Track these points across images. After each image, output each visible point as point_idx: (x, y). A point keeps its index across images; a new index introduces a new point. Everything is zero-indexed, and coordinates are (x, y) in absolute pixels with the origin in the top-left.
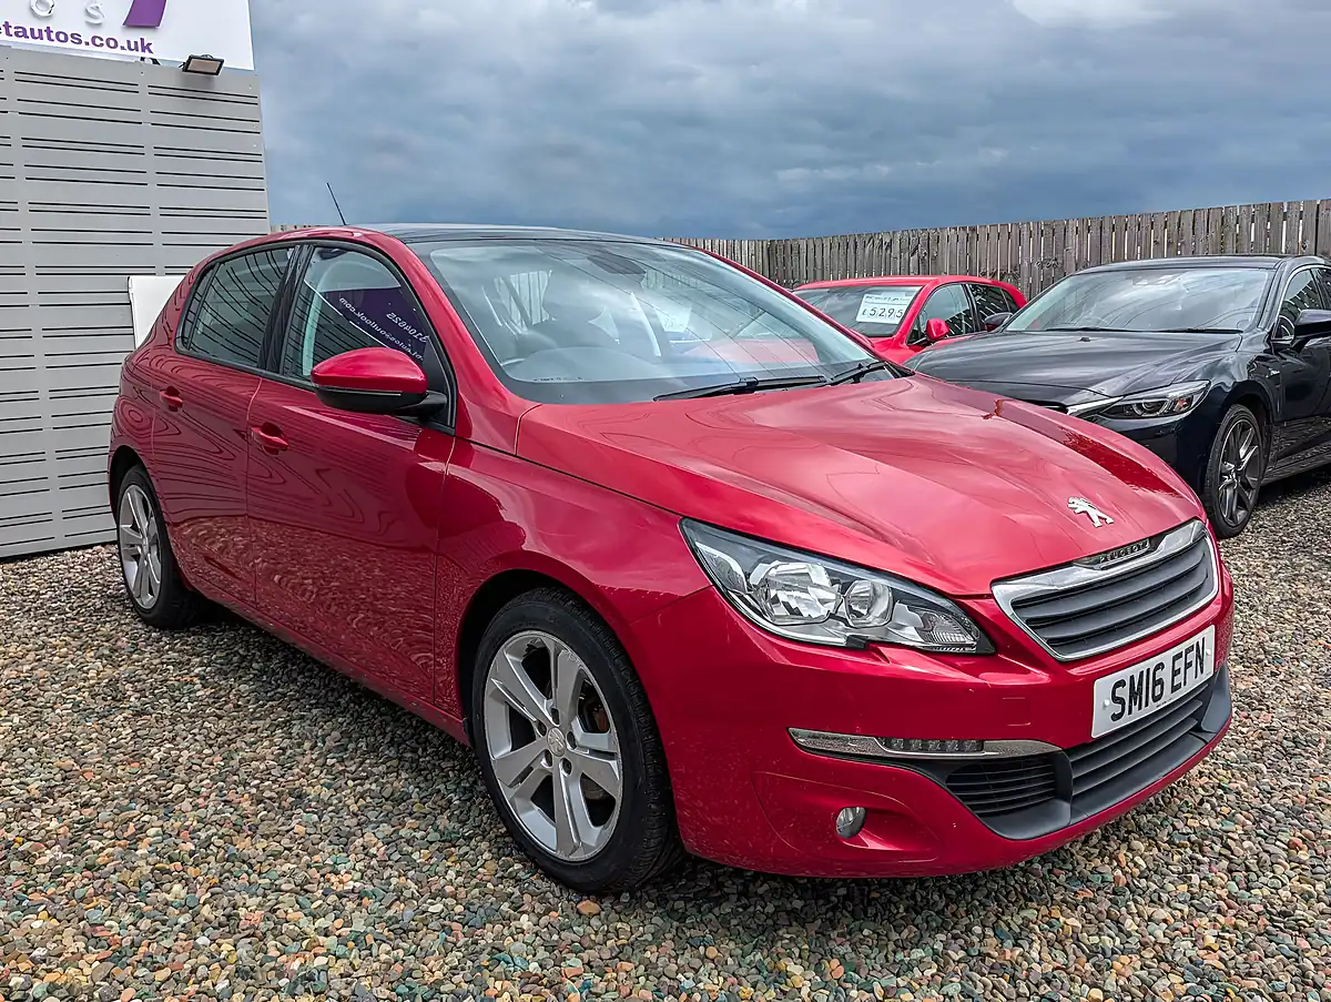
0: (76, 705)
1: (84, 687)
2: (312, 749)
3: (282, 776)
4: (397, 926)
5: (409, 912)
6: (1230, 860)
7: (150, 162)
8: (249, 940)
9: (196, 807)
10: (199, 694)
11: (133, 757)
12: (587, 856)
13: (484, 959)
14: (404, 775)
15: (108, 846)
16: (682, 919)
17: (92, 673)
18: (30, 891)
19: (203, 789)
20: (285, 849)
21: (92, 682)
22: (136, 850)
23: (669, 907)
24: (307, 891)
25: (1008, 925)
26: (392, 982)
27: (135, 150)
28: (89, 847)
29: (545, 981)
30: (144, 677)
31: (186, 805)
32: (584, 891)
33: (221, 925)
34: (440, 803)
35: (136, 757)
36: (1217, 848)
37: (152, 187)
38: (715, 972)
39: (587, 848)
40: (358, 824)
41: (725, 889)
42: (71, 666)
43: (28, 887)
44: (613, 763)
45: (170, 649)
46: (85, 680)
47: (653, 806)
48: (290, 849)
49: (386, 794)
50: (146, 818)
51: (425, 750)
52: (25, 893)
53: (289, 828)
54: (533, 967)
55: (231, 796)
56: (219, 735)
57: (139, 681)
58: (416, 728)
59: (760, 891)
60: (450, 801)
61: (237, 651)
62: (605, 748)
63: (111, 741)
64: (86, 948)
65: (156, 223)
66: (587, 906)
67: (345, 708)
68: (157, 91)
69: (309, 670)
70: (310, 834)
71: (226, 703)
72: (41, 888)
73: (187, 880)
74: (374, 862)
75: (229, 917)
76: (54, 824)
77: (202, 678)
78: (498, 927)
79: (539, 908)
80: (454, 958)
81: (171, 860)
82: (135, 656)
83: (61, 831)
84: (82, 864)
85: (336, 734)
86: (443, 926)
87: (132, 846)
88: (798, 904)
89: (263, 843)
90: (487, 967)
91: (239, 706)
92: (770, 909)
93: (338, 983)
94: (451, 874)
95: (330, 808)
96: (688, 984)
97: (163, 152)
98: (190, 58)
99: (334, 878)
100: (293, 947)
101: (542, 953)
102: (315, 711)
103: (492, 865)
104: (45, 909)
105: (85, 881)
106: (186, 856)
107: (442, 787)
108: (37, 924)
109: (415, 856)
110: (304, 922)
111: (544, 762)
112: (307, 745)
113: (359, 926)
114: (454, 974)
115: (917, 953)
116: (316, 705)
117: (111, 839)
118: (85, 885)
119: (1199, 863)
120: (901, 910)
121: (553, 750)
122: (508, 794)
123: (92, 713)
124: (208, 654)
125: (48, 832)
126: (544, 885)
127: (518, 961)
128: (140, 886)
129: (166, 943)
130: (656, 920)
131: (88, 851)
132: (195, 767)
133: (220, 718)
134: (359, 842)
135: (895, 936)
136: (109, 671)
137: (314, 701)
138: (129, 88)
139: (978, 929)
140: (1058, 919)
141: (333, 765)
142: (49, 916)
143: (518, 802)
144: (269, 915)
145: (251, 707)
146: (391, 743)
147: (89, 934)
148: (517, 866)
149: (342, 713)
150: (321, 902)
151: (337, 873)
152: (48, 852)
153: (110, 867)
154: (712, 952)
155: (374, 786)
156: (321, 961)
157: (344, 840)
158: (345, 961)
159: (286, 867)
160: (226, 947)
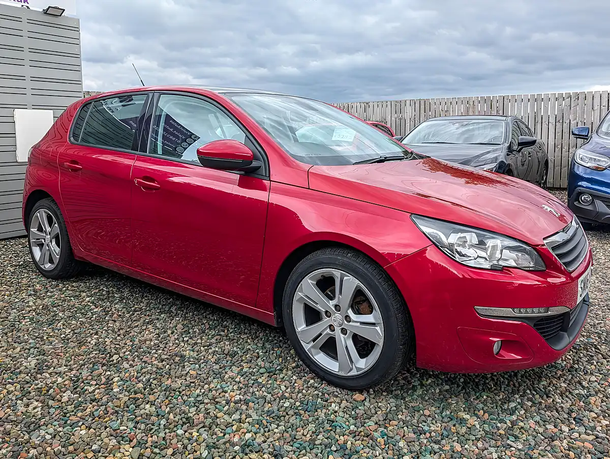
0: (32, 319)
1: (31, 310)
2: (172, 333)
3: (165, 347)
4: (274, 415)
5: (276, 408)
6: (601, 354)
7: (27, 55)
8: (204, 429)
9: (131, 366)
10: (95, 310)
11: (80, 343)
12: (359, 373)
13: (327, 426)
14: (227, 343)
15: (96, 389)
16: (404, 399)
17: (31, 303)
18: (68, 415)
19: (129, 357)
20: (191, 383)
21: (33, 307)
22: (112, 389)
23: (394, 393)
24: (217, 402)
25: (539, 389)
26: (289, 442)
27: (20, 49)
28: (86, 390)
29: (363, 433)
30: (61, 304)
31: (126, 365)
32: (353, 389)
33: (184, 423)
34: (254, 354)
35: (81, 344)
36: (593, 349)
37: (27, 67)
38: (434, 422)
39: (358, 369)
40: (220, 368)
41: (413, 384)
42: (17, 300)
43: (65, 413)
44: (378, 328)
45: (66, 290)
46: (29, 306)
47: (401, 347)
48: (193, 383)
49: (226, 352)
50: (108, 373)
51: (228, 330)
52: (65, 416)
53: (186, 372)
54: (352, 427)
55: (145, 359)
56: (119, 330)
57: (59, 306)
58: (218, 321)
59: (428, 383)
60: (258, 353)
61: (103, 289)
62: (373, 321)
63: (62, 336)
64: (119, 442)
65: (28, 84)
66: (358, 397)
67: (176, 313)
68: (31, 22)
69: (146, 296)
70: (200, 375)
71: (113, 314)
72: (73, 413)
73: (151, 402)
74: (241, 385)
75: (187, 419)
76: (60, 380)
77: (93, 303)
78: (324, 411)
79: (338, 400)
80: (312, 427)
81: (136, 393)
82: (49, 294)
83: (67, 382)
84: (89, 399)
85: (180, 326)
86: (295, 413)
87: (110, 388)
88: (447, 387)
89: (179, 382)
90: (331, 430)
91: (120, 315)
92: (438, 391)
93: (265, 446)
94: (283, 388)
95: (202, 361)
96: (426, 428)
97: (33, 51)
98: (49, 7)
99: (227, 395)
100: (229, 430)
101: (352, 421)
102: (162, 315)
103: (300, 382)
104: (83, 424)
105: (96, 408)
106: (143, 390)
107: (249, 347)
108: (83, 432)
109: (260, 380)
110: (226, 417)
111: (328, 330)
112: (169, 332)
113: (255, 417)
114: (317, 435)
115: (513, 405)
116: (161, 313)
117: (96, 385)
118: (97, 410)
119: (592, 356)
120: (493, 386)
121: (335, 324)
122: (307, 347)
123: (43, 323)
124: (88, 291)
125: (58, 384)
126: (332, 389)
127: (344, 426)
128: (128, 407)
129: (162, 435)
130: (392, 400)
131: (87, 392)
132: (117, 346)
133: (115, 321)
134: (227, 376)
135: (498, 398)
136: (39, 301)
137: (158, 311)
138: (18, 19)
139: (528, 391)
140: (557, 384)
141: (188, 341)
142: (87, 427)
143: (312, 350)
144: (206, 415)
145: (127, 315)
146: (210, 329)
147: (115, 435)
148: (312, 381)
149: (175, 315)
150: (227, 407)
151: (226, 392)
152: (64, 394)
153: (105, 399)
154: (427, 412)
155: (217, 349)
156: (248, 436)
157: (219, 375)
158: (260, 434)
159: (198, 391)
160: (195, 434)
